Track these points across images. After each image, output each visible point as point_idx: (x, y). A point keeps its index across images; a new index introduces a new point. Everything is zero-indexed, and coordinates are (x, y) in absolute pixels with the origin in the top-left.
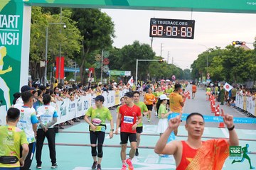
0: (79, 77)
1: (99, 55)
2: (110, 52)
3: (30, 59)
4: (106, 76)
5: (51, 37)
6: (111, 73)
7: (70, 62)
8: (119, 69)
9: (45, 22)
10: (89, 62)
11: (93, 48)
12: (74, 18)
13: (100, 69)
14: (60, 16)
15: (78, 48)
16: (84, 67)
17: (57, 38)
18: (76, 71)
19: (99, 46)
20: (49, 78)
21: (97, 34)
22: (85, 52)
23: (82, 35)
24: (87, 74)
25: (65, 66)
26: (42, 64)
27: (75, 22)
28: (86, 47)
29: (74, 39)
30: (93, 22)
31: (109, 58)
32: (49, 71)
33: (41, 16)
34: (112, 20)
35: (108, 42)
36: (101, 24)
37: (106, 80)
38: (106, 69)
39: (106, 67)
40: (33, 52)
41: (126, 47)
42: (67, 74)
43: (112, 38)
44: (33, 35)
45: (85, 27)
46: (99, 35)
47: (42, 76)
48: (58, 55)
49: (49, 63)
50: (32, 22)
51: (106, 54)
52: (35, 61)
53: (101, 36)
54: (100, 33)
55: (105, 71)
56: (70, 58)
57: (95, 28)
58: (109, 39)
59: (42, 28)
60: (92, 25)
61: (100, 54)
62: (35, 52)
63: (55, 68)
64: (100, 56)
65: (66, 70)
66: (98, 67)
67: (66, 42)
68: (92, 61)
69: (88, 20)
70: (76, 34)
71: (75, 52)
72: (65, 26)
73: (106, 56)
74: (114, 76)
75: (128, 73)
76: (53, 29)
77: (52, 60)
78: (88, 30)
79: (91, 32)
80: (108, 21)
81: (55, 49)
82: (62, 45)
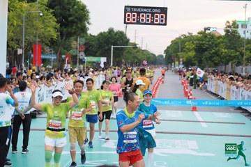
0: (56, 63)
1: (75, 42)
2: (86, 39)
3: (8, 46)
4: (82, 62)
5: (28, 25)
6: (87, 59)
7: (47, 49)
8: (94, 55)
9: (22, 11)
10: (65, 49)
11: (69, 35)
12: (50, 6)
13: (76, 56)
14: (36, 4)
15: (55, 35)
16: (61, 54)
17: (33, 26)
18: (53, 57)
19: (75, 33)
20: (26, 65)
21: (73, 22)
22: (62, 39)
23: (57, 22)
24: (63, 61)
25: (42, 53)
26: (20, 52)
27: (51, 10)
28: (62, 35)
29: (50, 27)
30: (69, 10)
31: (85, 44)
32: (26, 59)
33: (17, 4)
34: (87, 8)
35: (84, 30)
36: (76, 12)
37: (82, 66)
38: (82, 55)
39: (82, 53)
40: (10, 40)
41: (101, 34)
42: (44, 61)
43: (87, 26)
44: (10, 23)
45: (61, 15)
46: (74, 22)
47: (19, 63)
48: (35, 42)
49: (26, 51)
50: (9, 11)
51: (81, 41)
52: (13, 49)
53: (77, 23)
54: (76, 20)
55: (81, 57)
56: (47, 45)
57: (70, 16)
58: (85, 26)
59: (19, 17)
60: (67, 13)
61: (76, 40)
62: (12, 40)
63: (32, 55)
64: (77, 43)
65: (43, 57)
66: (74, 54)
67: (43, 30)
68: (68, 48)
69: (64, 8)
70: (53, 22)
71: (52, 39)
72: (41, 14)
73: (82, 43)
74: (89, 62)
75: (103, 60)
76: (29, 17)
77: (29, 47)
78: (64, 18)
79: (66, 20)
80: (83, 8)
81: (32, 37)
82: (38, 32)
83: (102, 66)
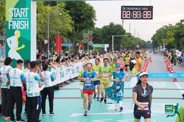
0: (72, 49)
1: (85, 34)
2: (94, 31)
3: (37, 38)
4: (91, 48)
5: (51, 22)
6: (95, 46)
7: (66, 39)
8: (100, 43)
9: (47, 12)
10: (78, 39)
11: (81, 29)
12: (67, 8)
13: (87, 44)
14: (57, 7)
15: (71, 29)
16: (75, 43)
17: (55, 23)
18: (70, 45)
19: (85, 27)
20: (51, 52)
21: (84, 19)
22: (76, 32)
23: (73, 20)
24: (78, 47)
25: (62, 42)
26: (46, 42)
27: (68, 11)
28: (76, 28)
29: (67, 24)
30: (81, 11)
31: (93, 35)
32: (51, 47)
33: (43, 8)
34: (94, 9)
35: (92, 24)
36: (86, 12)
37: (91, 51)
38: (91, 43)
39: (91, 42)
40: (39, 33)
41: (104, 27)
42: (64, 48)
43: (94, 21)
44: (38, 21)
45: (75, 14)
46: (85, 19)
47: (46, 50)
48: (57, 35)
49: (50, 41)
50: (37, 13)
51: (90, 33)
52: (41, 40)
53: (87, 20)
54: (86, 18)
55: (90, 45)
56: (65, 36)
57: (82, 15)
58: (92, 22)
59: (45, 17)
60: (80, 13)
61: (87, 32)
62: (40, 34)
63: (55, 44)
64: (87, 34)
65: (63, 45)
66: (85, 42)
67: (62, 26)
68: (81, 38)
69: (77, 9)
70: (69, 20)
71: (69, 32)
72: (61, 14)
73: (90, 34)
74: (97, 48)
75: (106, 46)
76: (52, 17)
77: (53, 39)
78: (77, 16)
79: (79, 18)
80: (91, 9)
81: (54, 31)
82: (59, 27)
83: (106, 50)
